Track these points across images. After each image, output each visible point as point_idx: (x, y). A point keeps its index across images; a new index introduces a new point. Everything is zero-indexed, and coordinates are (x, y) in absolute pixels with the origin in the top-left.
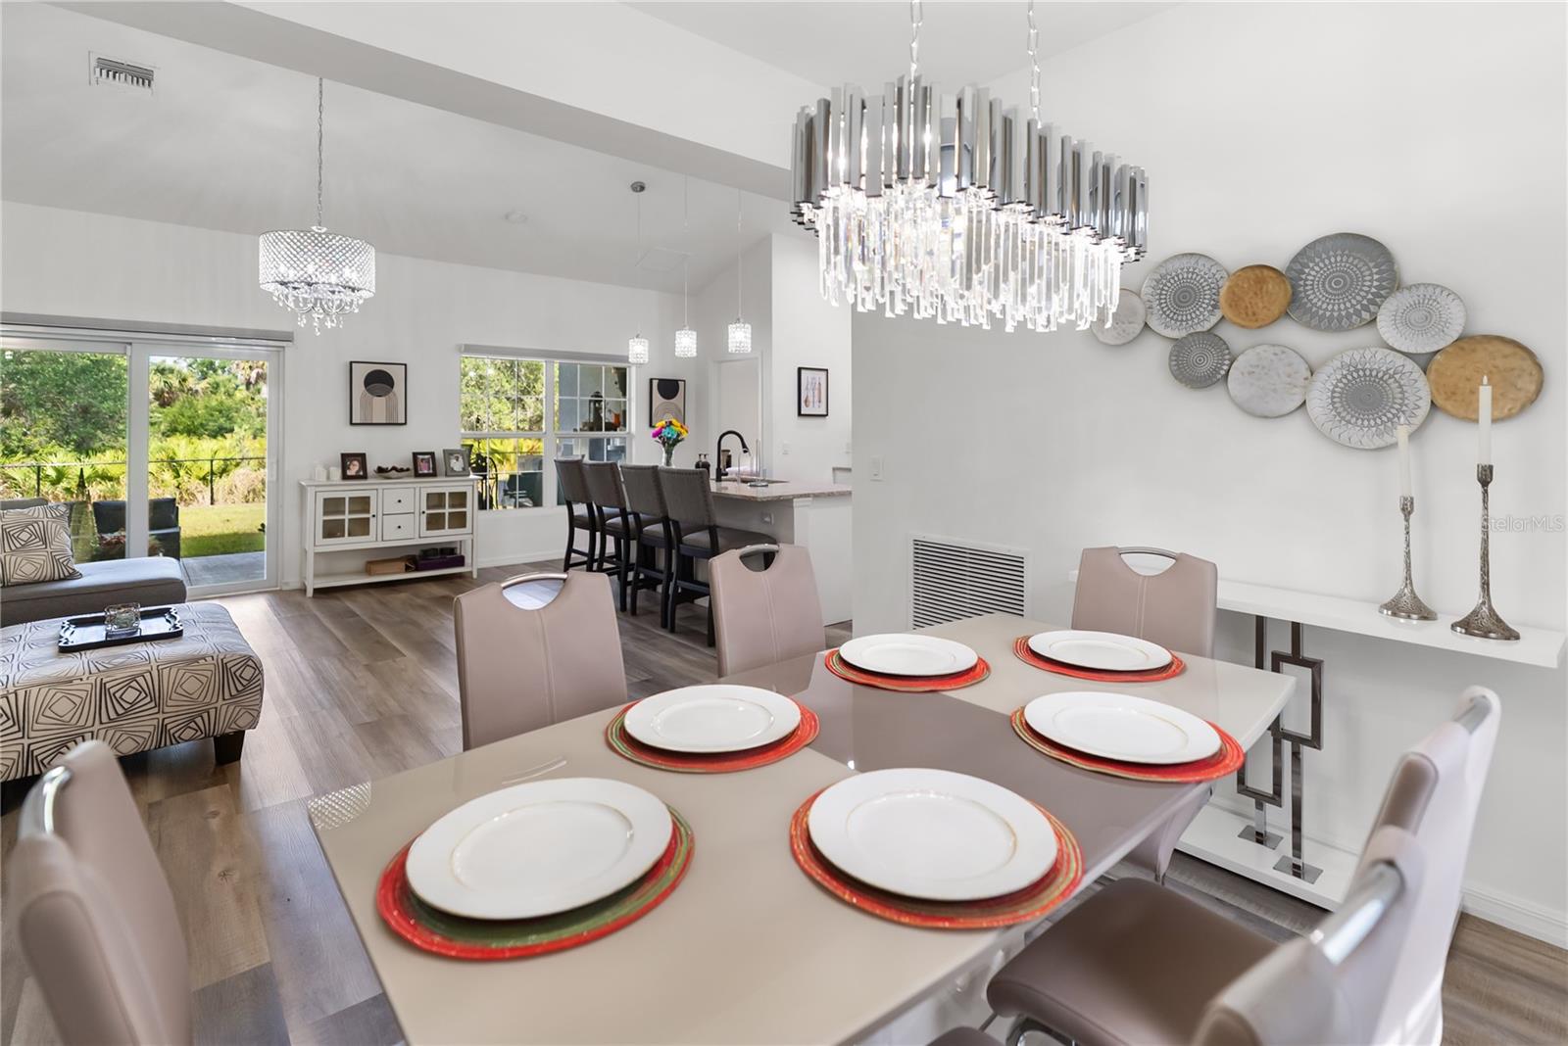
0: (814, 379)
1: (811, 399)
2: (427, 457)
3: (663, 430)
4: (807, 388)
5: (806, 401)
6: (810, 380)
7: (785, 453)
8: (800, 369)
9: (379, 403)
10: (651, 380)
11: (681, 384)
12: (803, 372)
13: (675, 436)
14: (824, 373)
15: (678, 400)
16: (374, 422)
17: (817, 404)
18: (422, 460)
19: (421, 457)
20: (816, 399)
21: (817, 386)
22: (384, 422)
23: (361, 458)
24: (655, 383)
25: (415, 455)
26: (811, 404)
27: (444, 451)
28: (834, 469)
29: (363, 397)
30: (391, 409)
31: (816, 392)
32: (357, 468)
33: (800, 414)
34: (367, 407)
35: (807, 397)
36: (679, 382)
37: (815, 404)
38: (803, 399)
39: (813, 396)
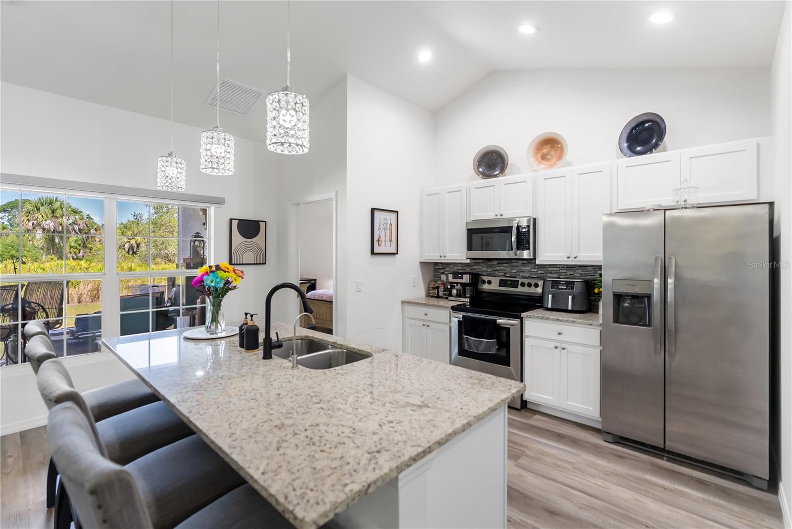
0: (385, 219)
1: (383, 238)
3: (205, 277)
4: (379, 229)
5: (378, 241)
6: (382, 220)
7: (359, 291)
8: (373, 210)
10: (231, 220)
11: (262, 225)
12: (376, 212)
13: (221, 285)
14: (394, 215)
15: (258, 239)
17: (388, 243)
20: (388, 239)
21: (388, 227)
24: (235, 223)
26: (383, 243)
28: (403, 302)
31: (388, 232)
33: (373, 253)
35: (380, 237)
36: (260, 222)
37: (386, 243)
38: (376, 239)
39: (385, 236)
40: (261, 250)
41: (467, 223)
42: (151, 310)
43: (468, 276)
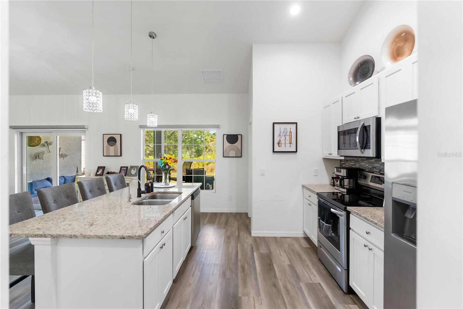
0: (286, 129)
1: (283, 142)
2: (125, 168)
4: (279, 135)
6: (282, 130)
7: (262, 175)
8: (274, 124)
9: (112, 148)
11: (239, 137)
12: (276, 125)
14: (294, 125)
15: (238, 144)
16: (110, 155)
17: (288, 145)
18: (123, 169)
19: (123, 168)
20: (288, 142)
21: (288, 133)
22: (114, 155)
23: (103, 168)
24: (225, 136)
25: (121, 167)
26: (283, 145)
27: (131, 166)
28: (303, 186)
29: (107, 146)
30: (115, 150)
31: (288, 137)
32: (101, 172)
33: (273, 151)
34: (108, 150)
35: (280, 140)
36: (238, 135)
37: (286, 145)
38: (276, 142)
39: (285, 140)
40: (239, 150)
41: (338, 127)
42: (193, 175)
43: (345, 170)
